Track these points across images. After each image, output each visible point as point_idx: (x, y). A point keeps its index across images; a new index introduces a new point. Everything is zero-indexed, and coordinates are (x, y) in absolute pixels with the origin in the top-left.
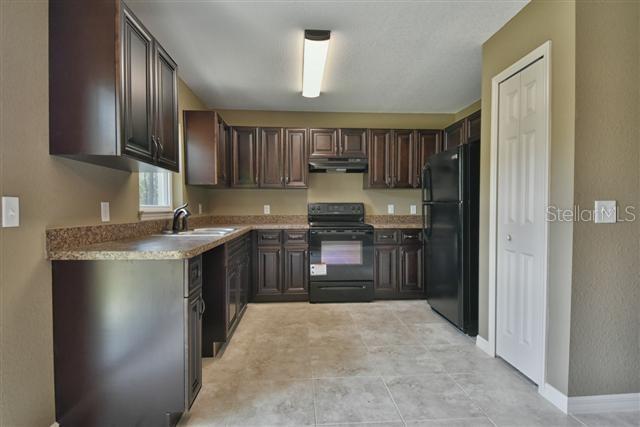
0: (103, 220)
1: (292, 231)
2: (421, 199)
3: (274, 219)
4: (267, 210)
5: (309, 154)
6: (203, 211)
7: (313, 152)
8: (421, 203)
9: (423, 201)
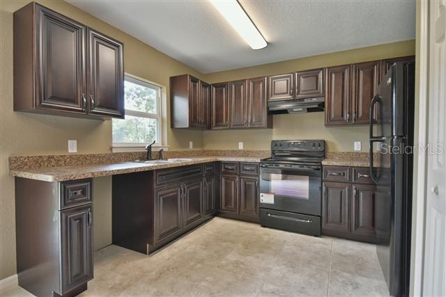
0: (70, 151)
1: (246, 164)
2: (368, 136)
3: (245, 153)
4: (241, 146)
5: (268, 98)
6: (193, 146)
7: (271, 96)
8: (369, 139)
9: (371, 137)
